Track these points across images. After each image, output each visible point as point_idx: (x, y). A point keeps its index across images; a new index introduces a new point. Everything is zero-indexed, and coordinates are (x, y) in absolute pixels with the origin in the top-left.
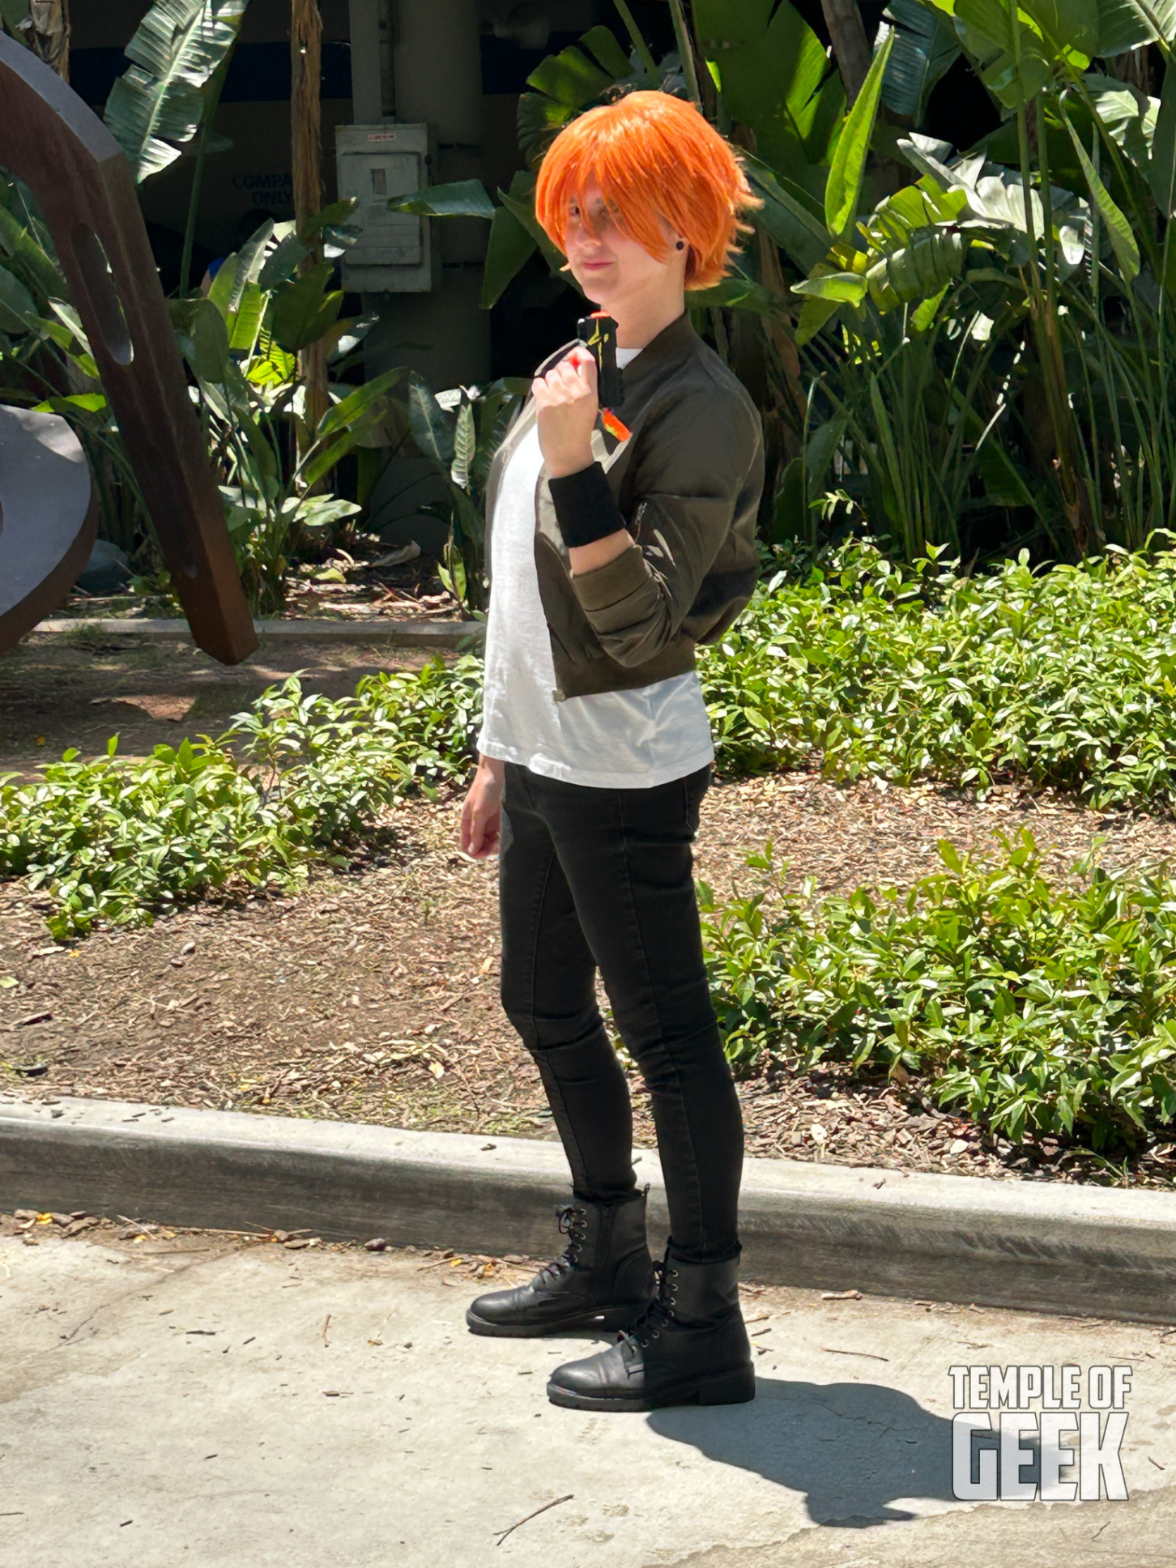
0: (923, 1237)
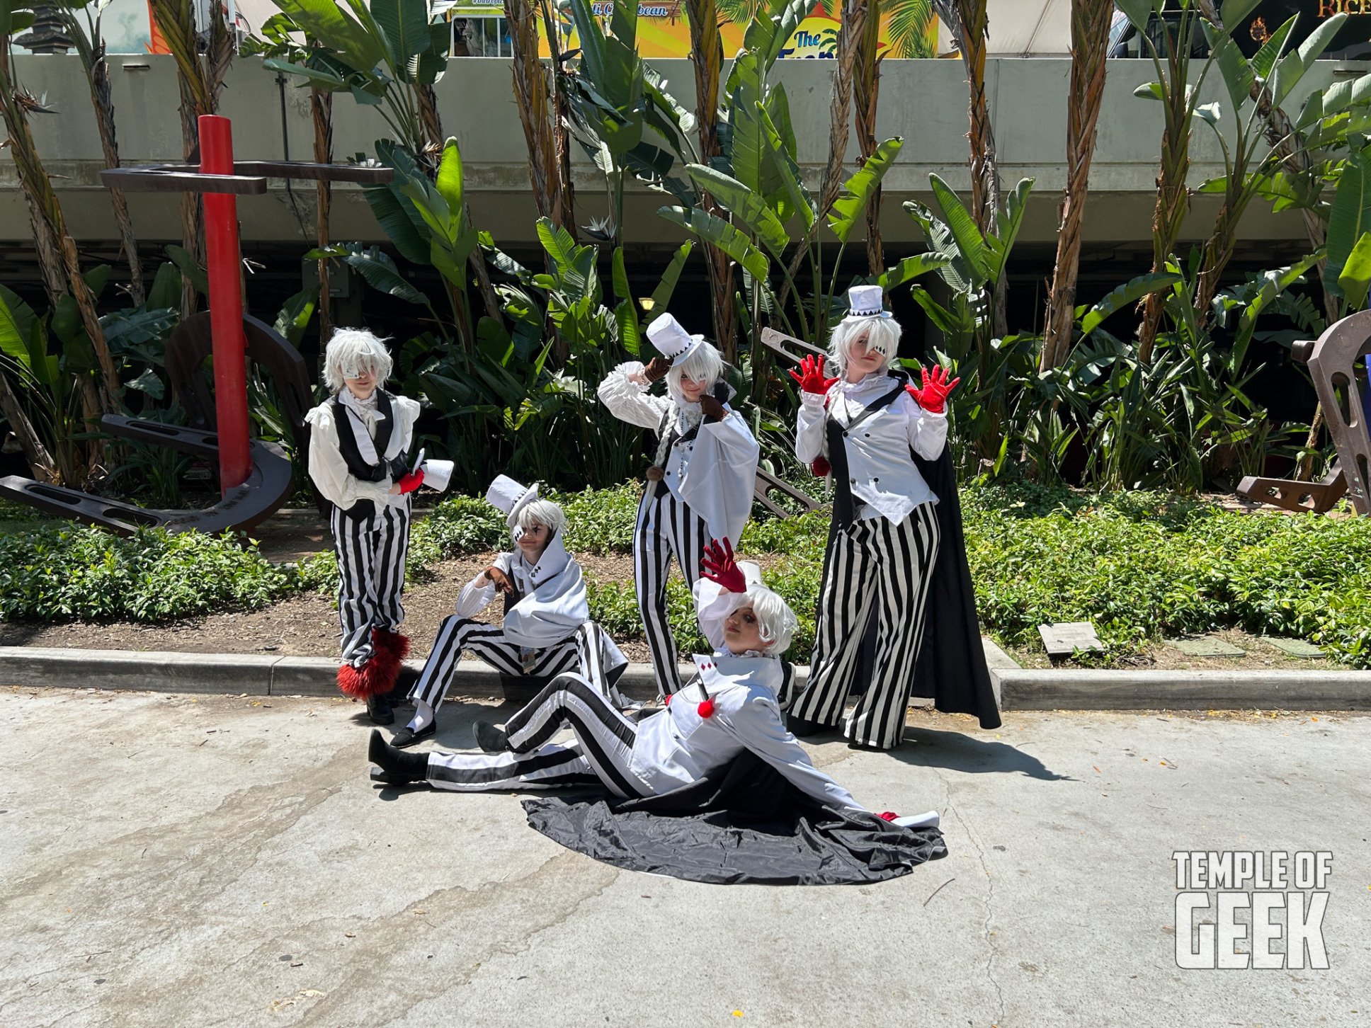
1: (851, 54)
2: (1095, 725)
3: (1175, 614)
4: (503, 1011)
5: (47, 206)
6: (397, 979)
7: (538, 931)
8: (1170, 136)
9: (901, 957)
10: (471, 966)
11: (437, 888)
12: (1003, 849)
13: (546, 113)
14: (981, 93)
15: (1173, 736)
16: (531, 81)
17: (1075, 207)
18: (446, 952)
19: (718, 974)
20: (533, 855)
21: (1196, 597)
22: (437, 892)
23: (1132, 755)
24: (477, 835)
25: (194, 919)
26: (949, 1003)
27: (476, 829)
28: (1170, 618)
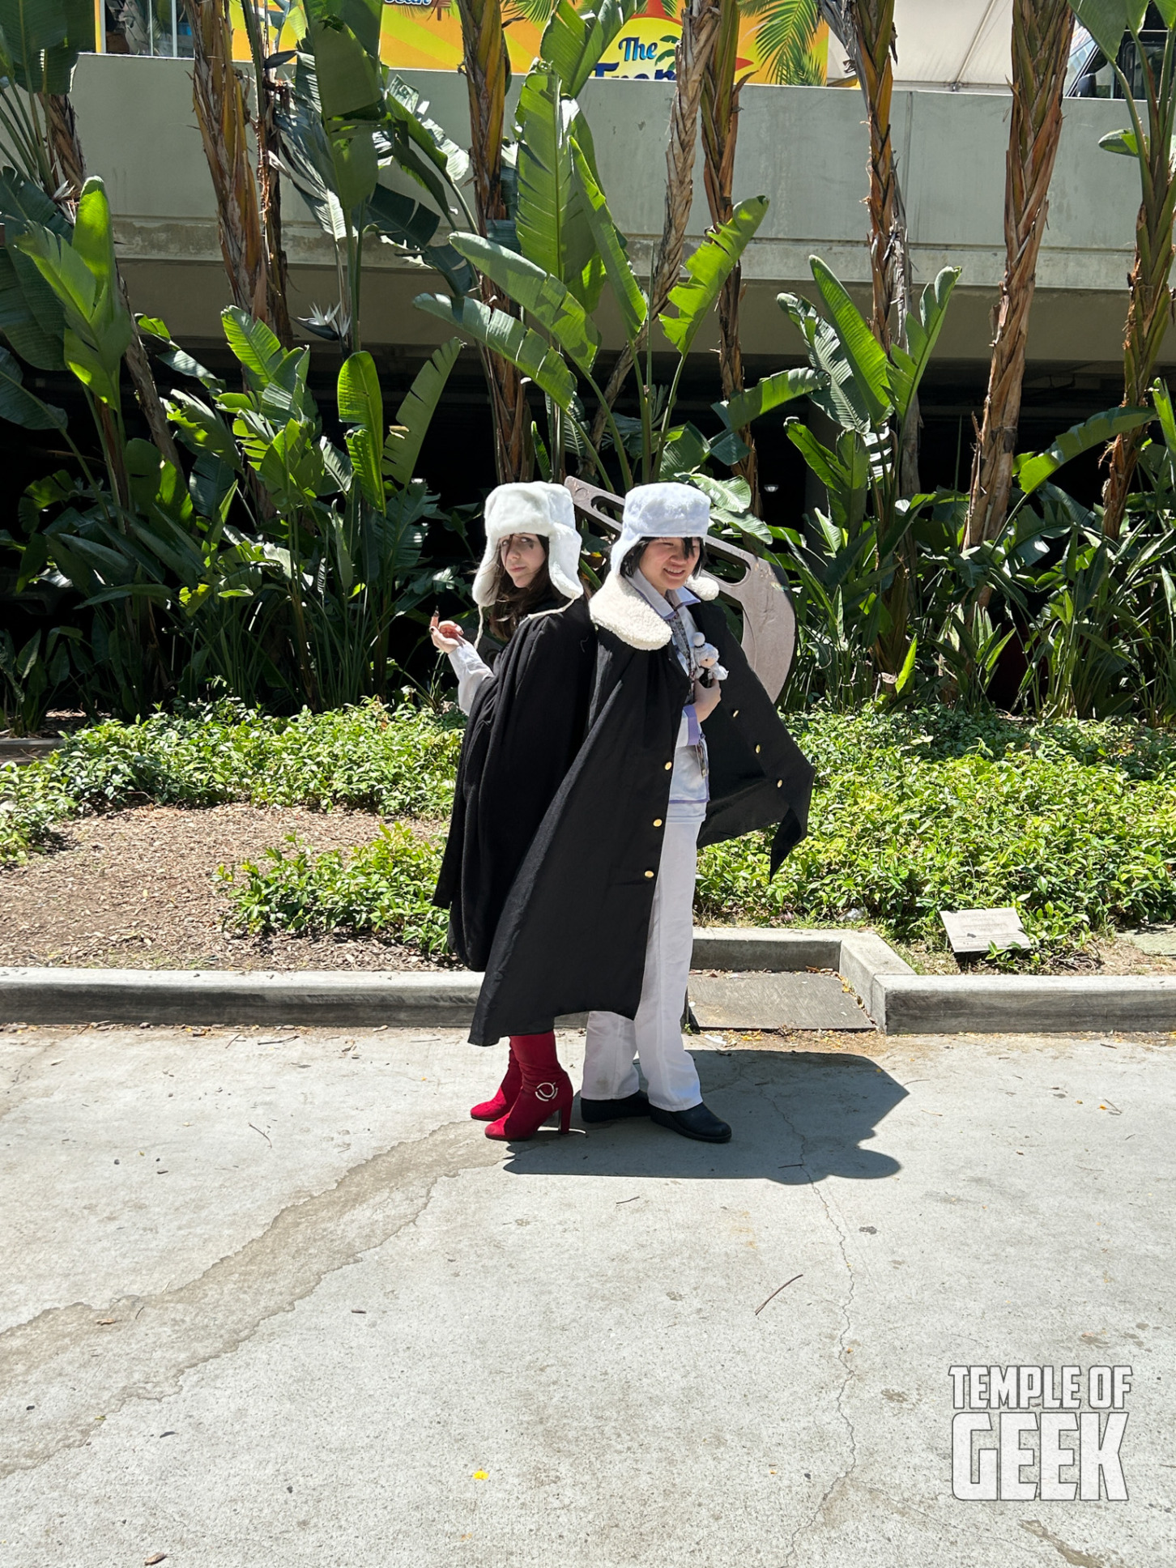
0: (415, 999)
1: (696, 77)
2: (1014, 1055)
3: (1132, 897)
4: (135, 1483)
7: (195, 1365)
8: (1147, 214)
9: (719, 1387)
10: (91, 1419)
11: (47, 1306)
12: (872, 1231)
13: (243, 146)
14: (885, 141)
15: (1120, 1068)
16: (220, 96)
17: (1014, 311)
18: (55, 1401)
19: (456, 1420)
20: (194, 1255)
21: (1162, 873)
22: (47, 1312)
23: (1062, 1096)
24: (112, 1227)
26: (780, 1449)
27: (111, 1219)
28: (1124, 904)
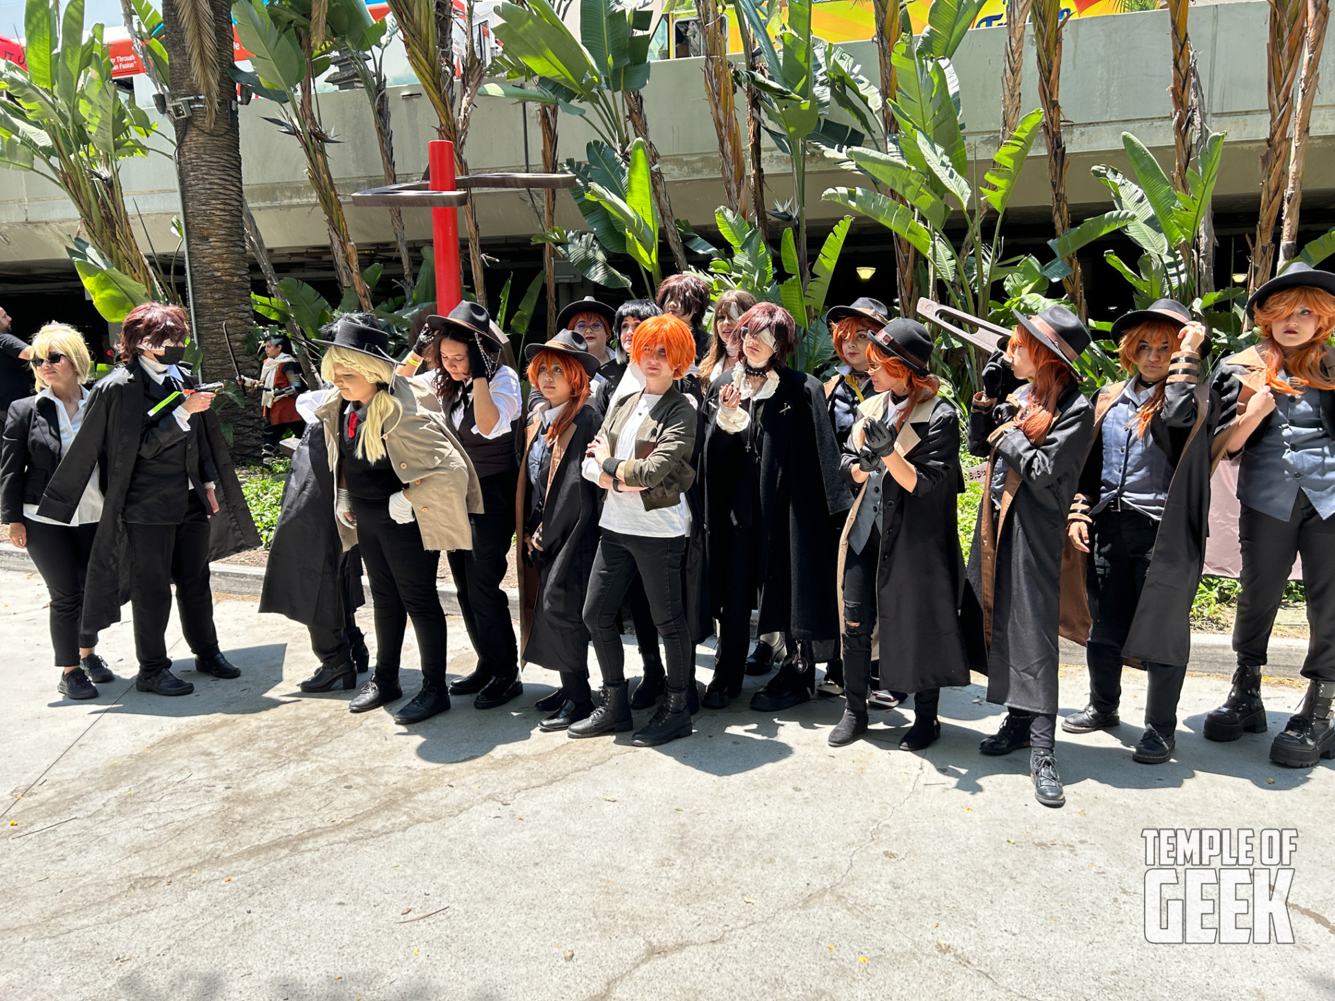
1: (1021, 24)
5: (335, 218)
6: (413, 808)
7: (528, 789)
9: (790, 836)
10: (466, 806)
13: (732, 107)
14: (1184, 45)
16: (719, 79)
17: (1278, 158)
19: (638, 831)
25: (304, 757)
26: (803, 870)
